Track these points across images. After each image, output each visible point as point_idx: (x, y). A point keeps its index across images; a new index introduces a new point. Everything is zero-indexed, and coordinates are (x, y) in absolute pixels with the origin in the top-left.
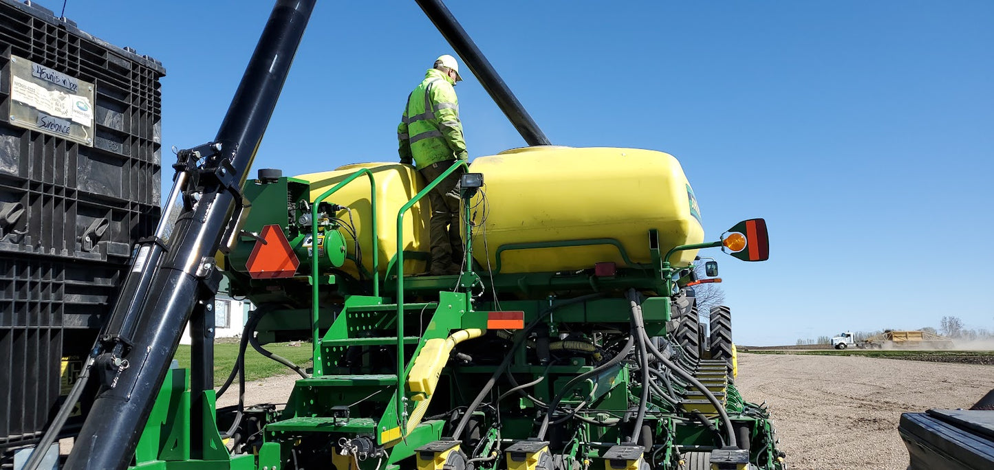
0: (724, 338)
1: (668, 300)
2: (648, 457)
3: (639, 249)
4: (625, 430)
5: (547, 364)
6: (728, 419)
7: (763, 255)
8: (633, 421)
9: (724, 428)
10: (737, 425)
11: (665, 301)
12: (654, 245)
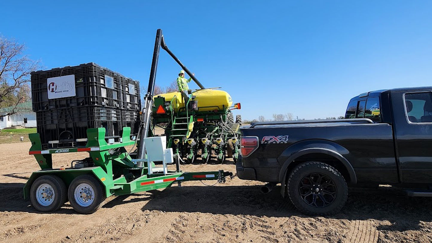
0: (240, 121)
1: (226, 115)
2: (223, 139)
3: (221, 108)
4: (219, 136)
5: (206, 126)
6: (234, 133)
7: (240, 108)
8: (220, 134)
9: (234, 134)
10: (236, 134)
11: (225, 116)
12: (223, 107)
